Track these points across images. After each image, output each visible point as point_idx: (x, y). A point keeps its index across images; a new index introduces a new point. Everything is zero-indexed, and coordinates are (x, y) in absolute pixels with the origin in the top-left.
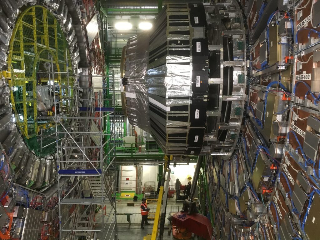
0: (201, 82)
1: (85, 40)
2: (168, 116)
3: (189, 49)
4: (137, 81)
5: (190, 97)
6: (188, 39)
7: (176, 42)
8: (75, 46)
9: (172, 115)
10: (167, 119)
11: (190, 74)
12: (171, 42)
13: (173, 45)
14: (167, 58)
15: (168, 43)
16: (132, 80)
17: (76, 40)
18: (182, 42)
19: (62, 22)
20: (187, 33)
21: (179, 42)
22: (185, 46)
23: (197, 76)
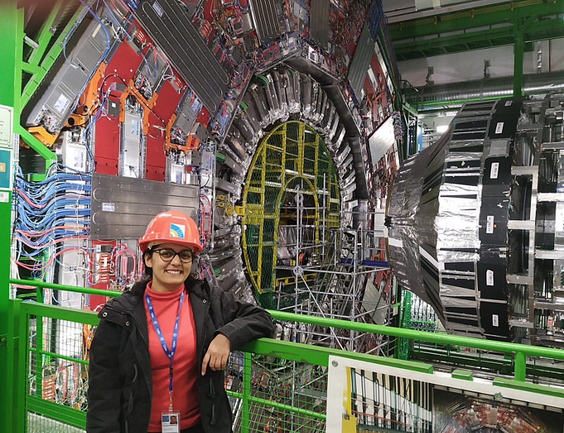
0: (495, 226)
1: (365, 158)
2: (441, 276)
3: (478, 174)
4: (404, 222)
5: (477, 249)
6: (479, 159)
7: (458, 164)
8: (347, 168)
9: (448, 277)
10: (441, 281)
11: (477, 213)
12: (450, 164)
13: (453, 168)
14: (441, 189)
15: (446, 165)
16: (398, 220)
17: (351, 159)
18: (468, 163)
19: (328, 138)
20: (479, 148)
21: (463, 164)
22: (471, 169)
23: (488, 217)
